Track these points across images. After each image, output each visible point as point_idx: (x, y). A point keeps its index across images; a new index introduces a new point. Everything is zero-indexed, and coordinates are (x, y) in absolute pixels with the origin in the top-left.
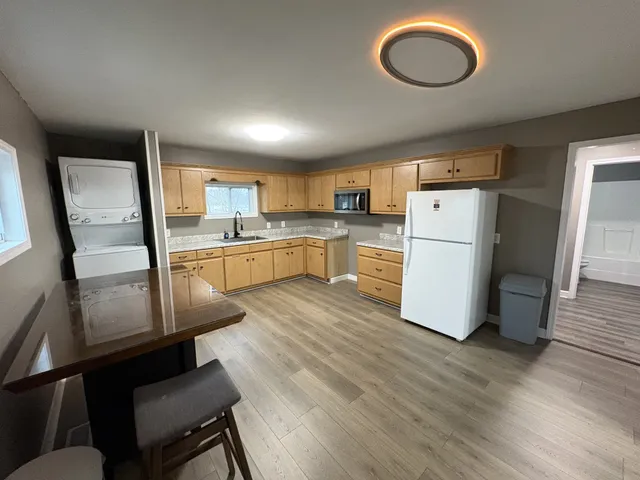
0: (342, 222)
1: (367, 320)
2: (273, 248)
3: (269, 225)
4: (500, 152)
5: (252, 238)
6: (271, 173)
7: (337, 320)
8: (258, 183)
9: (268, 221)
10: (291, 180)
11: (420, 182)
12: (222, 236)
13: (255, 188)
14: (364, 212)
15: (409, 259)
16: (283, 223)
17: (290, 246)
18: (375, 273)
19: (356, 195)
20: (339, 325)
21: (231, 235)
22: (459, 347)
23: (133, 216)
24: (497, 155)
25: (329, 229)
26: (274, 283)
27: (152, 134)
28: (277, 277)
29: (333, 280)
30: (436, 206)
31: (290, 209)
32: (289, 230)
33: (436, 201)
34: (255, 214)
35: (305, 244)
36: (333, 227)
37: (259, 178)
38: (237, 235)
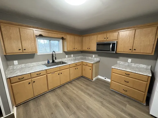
0: (97, 55)
3: (67, 56)
6: (68, 34)
8: (63, 38)
9: (67, 54)
12: (46, 62)
13: (61, 41)
14: (114, 52)
16: (72, 55)
21: (51, 61)
28: (71, 79)
29: (94, 79)
31: (76, 50)
32: (74, 58)
34: (61, 52)
35: (82, 64)
36: (92, 57)
37: (63, 36)
38: (53, 61)
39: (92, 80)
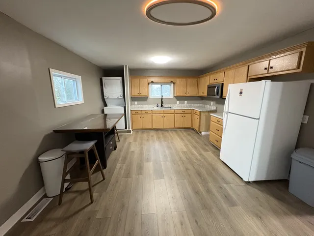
0: (215, 102)
1: (201, 154)
2: (175, 112)
3: (178, 102)
4: (304, 50)
5: (168, 108)
6: (179, 77)
7: (185, 150)
9: (178, 100)
10: (189, 80)
11: (249, 78)
13: (172, 85)
14: (219, 97)
15: (226, 126)
16: (186, 102)
17: (184, 113)
18: (217, 132)
19: (215, 87)
20: (184, 153)
21: (160, 105)
22: (243, 184)
23: (120, 96)
24: (302, 53)
25: (208, 106)
26: (175, 129)
27: (126, 66)
28: (176, 126)
29: (203, 133)
30: (241, 93)
31: (188, 95)
32: (188, 105)
33: (241, 90)
34: (171, 96)
35: (192, 113)
36: (210, 105)
37: (172, 80)
38: (162, 106)
39: (200, 132)
